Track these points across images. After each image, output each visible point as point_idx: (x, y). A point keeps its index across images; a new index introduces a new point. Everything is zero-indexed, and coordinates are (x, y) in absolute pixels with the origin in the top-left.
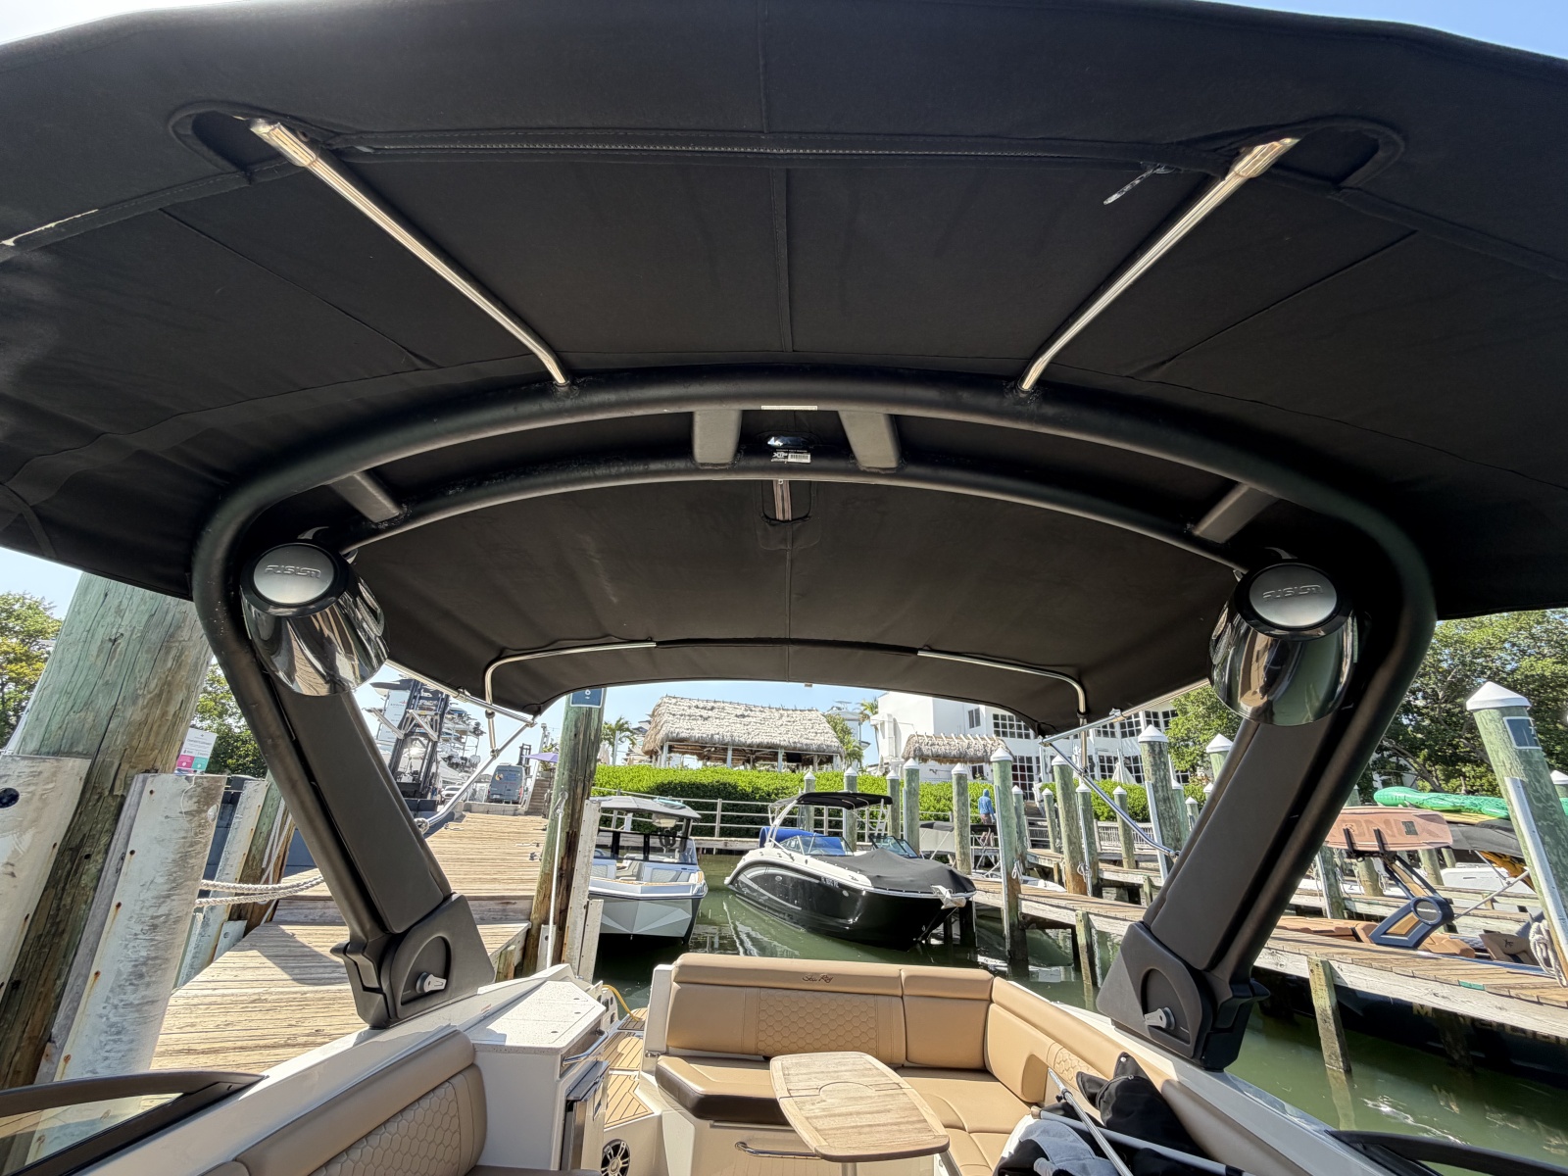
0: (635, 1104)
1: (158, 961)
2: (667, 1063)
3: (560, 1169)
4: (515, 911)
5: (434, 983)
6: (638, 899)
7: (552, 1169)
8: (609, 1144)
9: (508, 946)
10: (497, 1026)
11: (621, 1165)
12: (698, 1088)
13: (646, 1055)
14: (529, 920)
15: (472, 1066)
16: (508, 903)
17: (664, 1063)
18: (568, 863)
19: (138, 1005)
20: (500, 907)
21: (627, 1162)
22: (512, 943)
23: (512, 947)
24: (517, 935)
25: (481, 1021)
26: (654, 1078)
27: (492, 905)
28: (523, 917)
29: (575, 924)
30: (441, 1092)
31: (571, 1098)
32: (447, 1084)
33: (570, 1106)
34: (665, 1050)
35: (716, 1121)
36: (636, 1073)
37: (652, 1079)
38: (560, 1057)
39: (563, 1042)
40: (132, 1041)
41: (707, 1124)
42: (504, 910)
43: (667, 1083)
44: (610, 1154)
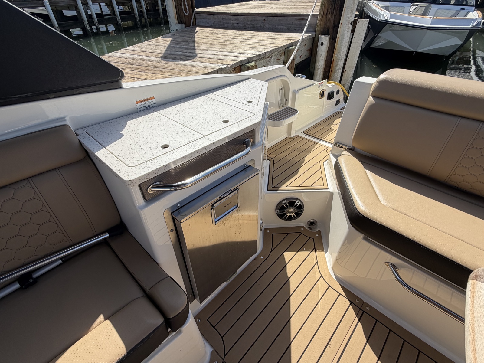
8: (287, 200)
11: (296, 211)
14: (315, 31)
16: (303, 19)
20: (298, 22)
21: (301, 211)
22: (294, 45)
26: (334, 166)
27: (293, 20)
28: (311, 29)
29: (343, 35)
34: (350, 145)
35: (370, 237)
41: (360, 236)
42: (300, 24)
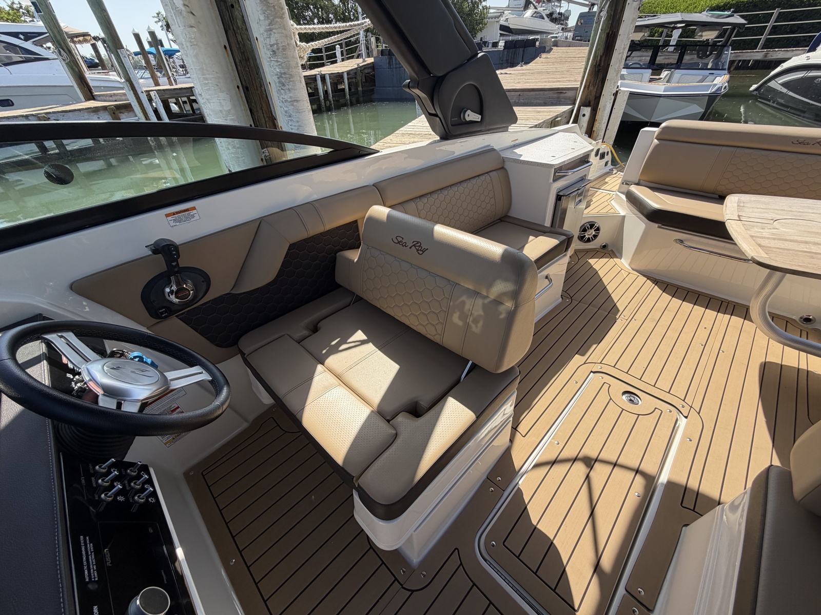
0: (609, 207)
1: (287, 76)
2: (636, 189)
3: (552, 226)
4: (565, 98)
5: (471, 116)
6: (660, 96)
7: (546, 225)
8: (588, 222)
9: (557, 118)
10: (518, 151)
11: (594, 233)
12: (656, 205)
13: (623, 183)
15: (503, 168)
16: (561, 93)
17: (634, 189)
18: (605, 60)
19: (291, 101)
20: (556, 95)
21: (598, 233)
22: (560, 117)
23: (559, 119)
24: (564, 112)
25: (511, 147)
26: (625, 196)
27: (551, 94)
28: (570, 102)
29: (605, 106)
30: (483, 178)
31: (561, 194)
32: (487, 175)
33: (559, 198)
34: (637, 182)
35: (663, 225)
36: (615, 193)
37: (624, 197)
38: (553, 170)
39: (557, 161)
40: (298, 122)
41: (655, 225)
42: (558, 98)
43: (633, 200)
44: (588, 227)
